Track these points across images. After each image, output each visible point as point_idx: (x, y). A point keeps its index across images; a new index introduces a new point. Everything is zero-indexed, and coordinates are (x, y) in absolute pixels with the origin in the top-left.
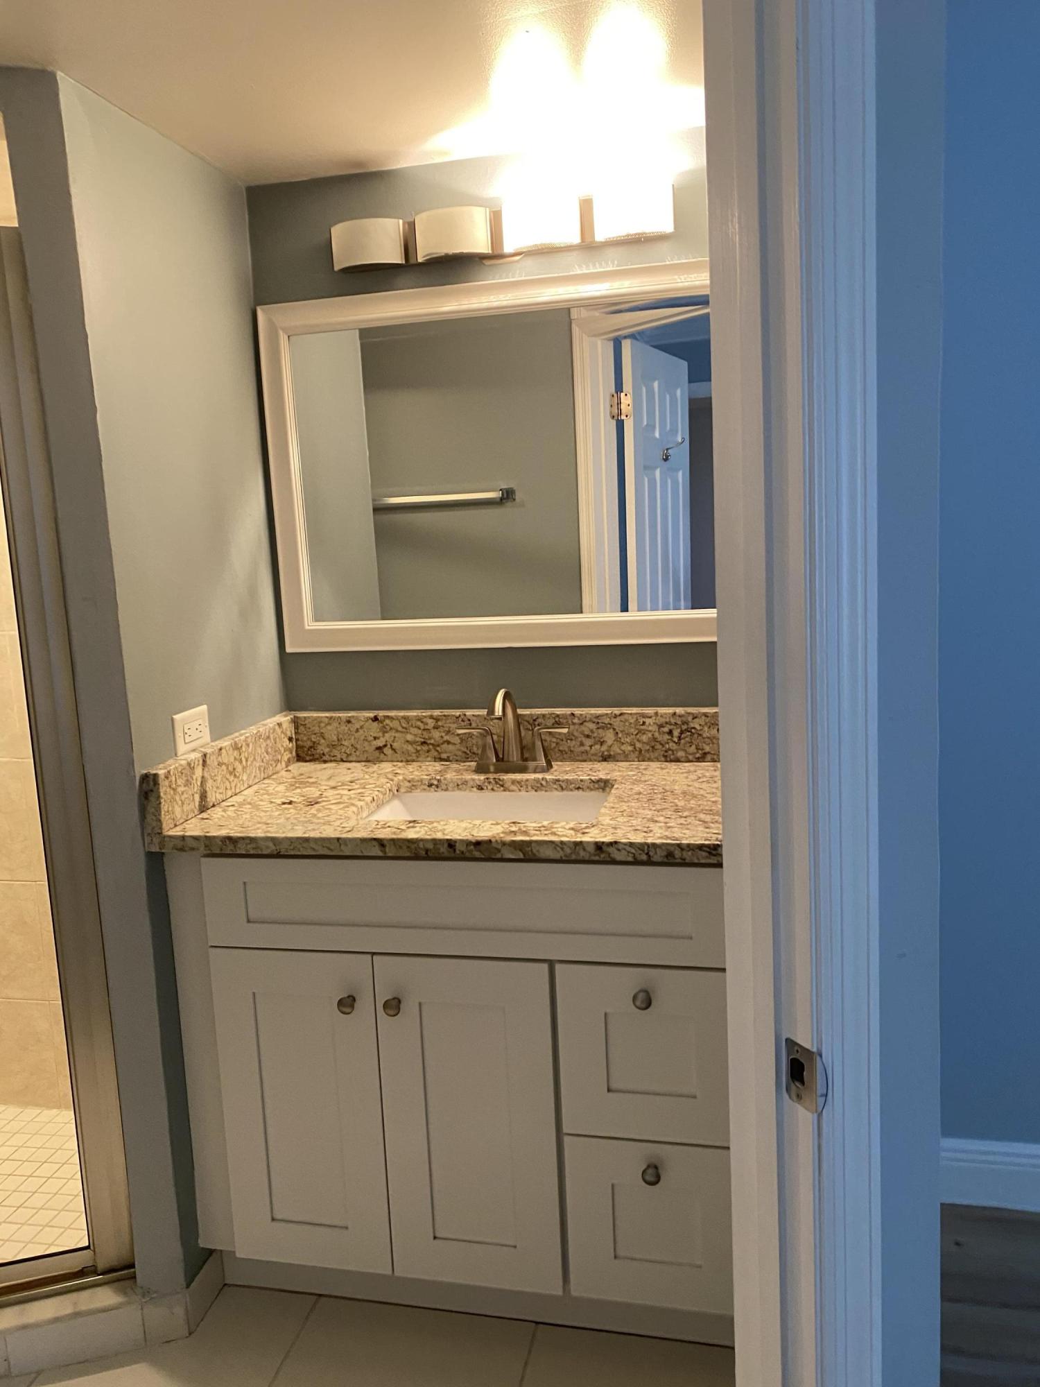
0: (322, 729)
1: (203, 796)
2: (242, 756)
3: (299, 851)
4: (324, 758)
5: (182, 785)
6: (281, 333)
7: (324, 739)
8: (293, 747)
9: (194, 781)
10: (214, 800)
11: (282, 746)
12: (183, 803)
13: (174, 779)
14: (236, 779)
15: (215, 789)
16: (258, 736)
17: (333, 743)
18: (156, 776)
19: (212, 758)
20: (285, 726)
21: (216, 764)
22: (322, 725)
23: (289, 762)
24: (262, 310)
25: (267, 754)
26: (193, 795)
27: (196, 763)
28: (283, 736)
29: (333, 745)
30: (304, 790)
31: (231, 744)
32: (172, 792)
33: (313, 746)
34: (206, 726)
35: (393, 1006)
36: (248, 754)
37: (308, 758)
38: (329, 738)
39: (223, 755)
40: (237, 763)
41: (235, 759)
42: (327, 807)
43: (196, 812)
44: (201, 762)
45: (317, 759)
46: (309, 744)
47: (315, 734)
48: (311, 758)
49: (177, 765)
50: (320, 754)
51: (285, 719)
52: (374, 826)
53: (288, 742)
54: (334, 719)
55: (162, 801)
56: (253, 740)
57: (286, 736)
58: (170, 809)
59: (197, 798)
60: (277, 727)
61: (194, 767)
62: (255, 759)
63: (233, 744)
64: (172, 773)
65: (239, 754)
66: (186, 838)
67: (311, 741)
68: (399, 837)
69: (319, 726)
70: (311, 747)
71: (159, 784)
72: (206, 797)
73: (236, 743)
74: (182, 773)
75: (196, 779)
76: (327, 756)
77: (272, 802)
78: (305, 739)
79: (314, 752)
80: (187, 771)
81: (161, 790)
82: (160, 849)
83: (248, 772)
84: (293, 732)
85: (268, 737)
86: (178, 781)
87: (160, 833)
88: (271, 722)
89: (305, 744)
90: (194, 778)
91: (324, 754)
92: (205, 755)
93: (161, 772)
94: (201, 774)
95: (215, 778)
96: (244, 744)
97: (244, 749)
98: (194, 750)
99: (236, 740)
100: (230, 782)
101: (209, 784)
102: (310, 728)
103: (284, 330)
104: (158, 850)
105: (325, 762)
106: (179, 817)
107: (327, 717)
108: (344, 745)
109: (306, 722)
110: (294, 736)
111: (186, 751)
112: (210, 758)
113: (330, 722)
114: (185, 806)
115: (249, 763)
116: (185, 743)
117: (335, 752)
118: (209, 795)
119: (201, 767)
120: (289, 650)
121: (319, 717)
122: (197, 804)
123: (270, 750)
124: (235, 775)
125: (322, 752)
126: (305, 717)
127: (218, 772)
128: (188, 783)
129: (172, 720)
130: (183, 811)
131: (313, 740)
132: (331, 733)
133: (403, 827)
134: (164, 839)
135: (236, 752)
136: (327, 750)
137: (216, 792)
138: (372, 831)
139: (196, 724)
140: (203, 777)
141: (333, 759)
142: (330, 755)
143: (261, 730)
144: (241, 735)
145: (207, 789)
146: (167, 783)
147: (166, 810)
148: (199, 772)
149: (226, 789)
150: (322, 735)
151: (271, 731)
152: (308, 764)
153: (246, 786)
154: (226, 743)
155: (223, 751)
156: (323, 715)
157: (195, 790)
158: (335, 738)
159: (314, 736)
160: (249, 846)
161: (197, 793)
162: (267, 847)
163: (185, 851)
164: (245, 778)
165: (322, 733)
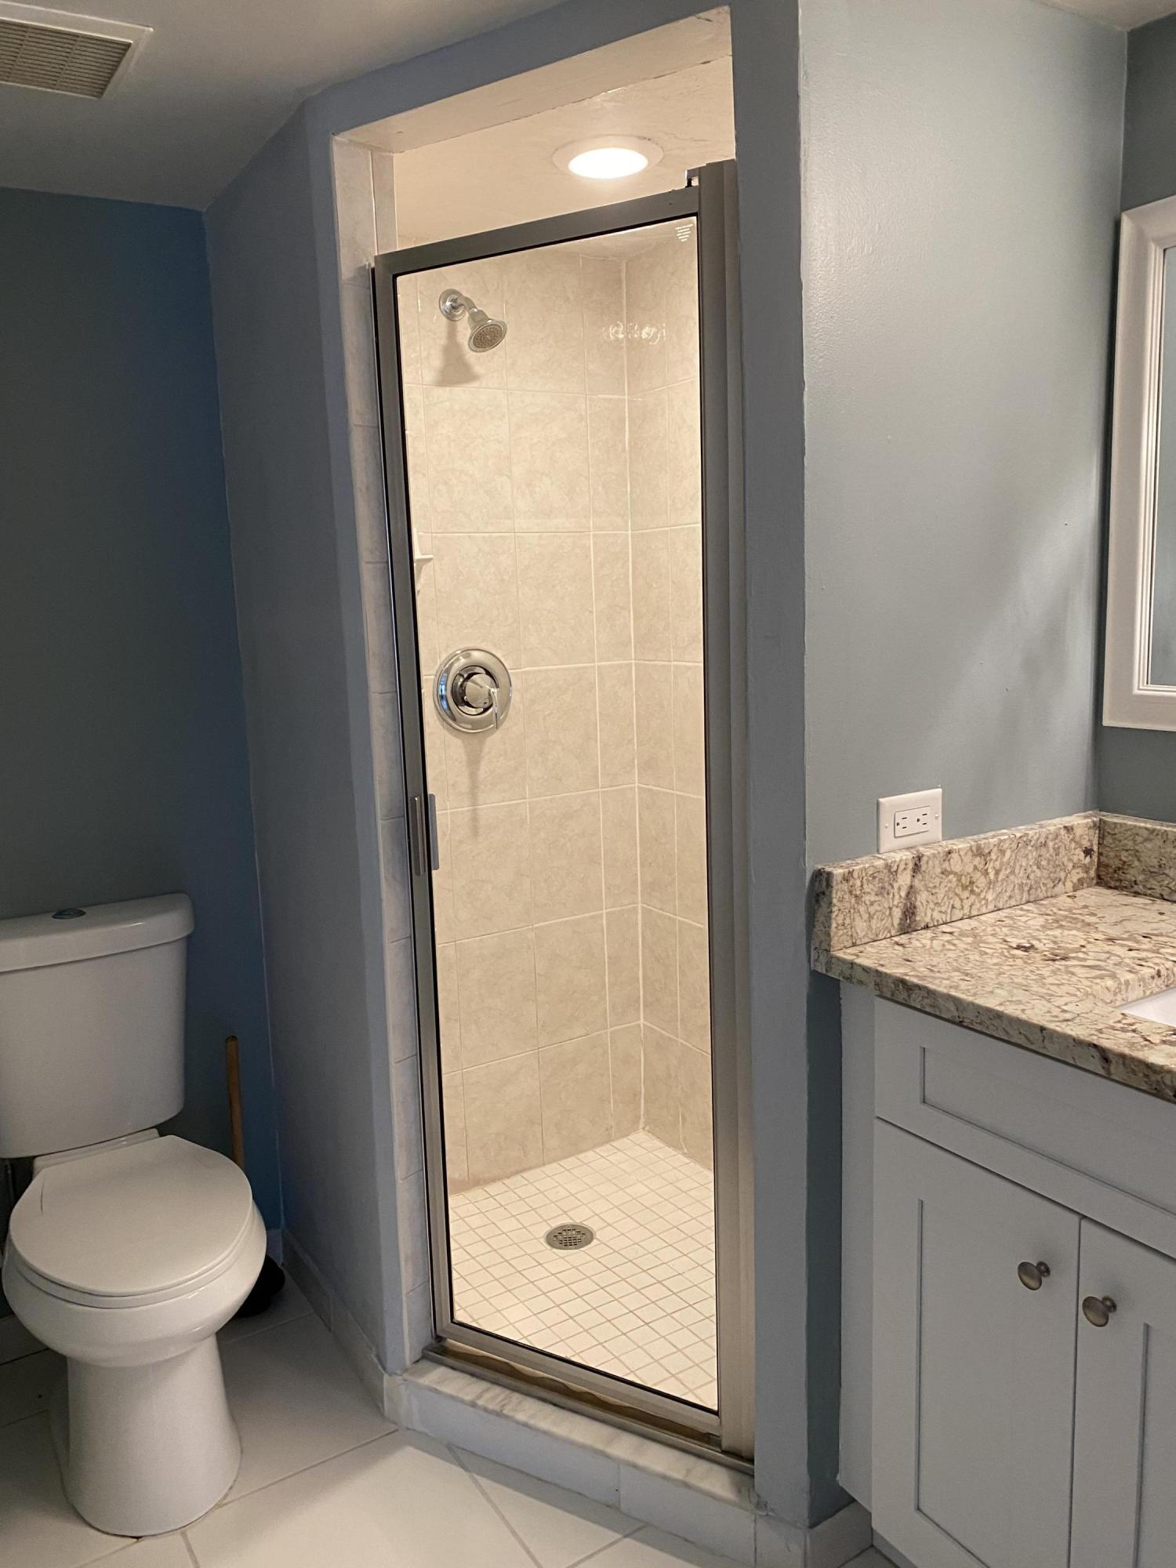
0: (1137, 845)
1: (909, 912)
2: (990, 866)
3: (987, 1028)
4: (1136, 888)
5: (873, 894)
6: (1153, 246)
7: (1139, 860)
8: (1090, 863)
9: (896, 890)
10: (928, 919)
11: (1070, 860)
12: (871, 917)
13: (858, 883)
14: (973, 897)
15: (932, 905)
16: (1023, 842)
17: (1152, 870)
18: (829, 874)
19: (930, 862)
20: (1078, 832)
21: (939, 870)
22: (1139, 839)
23: (1080, 885)
24: (1130, 217)
25: (1038, 868)
26: (890, 909)
27: (902, 867)
28: (1073, 845)
29: (1151, 872)
30: (1066, 932)
31: (971, 848)
32: (853, 901)
33: (1123, 867)
34: (936, 818)
35: (1101, 1309)
36: (1002, 864)
37: (1113, 884)
38: (1146, 861)
39: (952, 861)
40: (978, 875)
41: (975, 868)
42: (1072, 969)
43: (893, 932)
44: (911, 866)
45: (1125, 887)
46: (1117, 863)
47: (1127, 850)
48: (1118, 884)
49: (867, 865)
50: (1130, 881)
51: (1080, 822)
52: (1111, 1023)
53: (1083, 855)
54: (1157, 835)
55: (834, 909)
56: (1014, 846)
57: (1081, 847)
58: (847, 921)
59: (897, 913)
60: (1063, 832)
61: (896, 871)
62: (1013, 872)
63: (974, 849)
64: (855, 875)
65: (984, 863)
66: (855, 966)
67: (1120, 860)
68: (1139, 1055)
69: (1134, 841)
70: (1119, 869)
71: (832, 887)
72: (913, 913)
73: (979, 848)
74: (874, 878)
75: (899, 889)
76: (1141, 887)
77: (1005, 941)
78: (1112, 854)
79: (1123, 876)
80: (884, 875)
81: (834, 895)
82: (827, 971)
83: (998, 889)
84: (1095, 842)
85: (1045, 845)
86: (865, 886)
87: (828, 951)
88: (1056, 824)
89: (1111, 862)
90: (896, 885)
91: (1135, 882)
92: (919, 858)
93: (838, 872)
94: (908, 882)
95: (934, 891)
96: (995, 849)
97: (993, 856)
98: (908, 849)
99: (982, 842)
100: (962, 900)
101: (922, 898)
102: (1120, 841)
103: (1157, 241)
104: (824, 972)
105: (1137, 894)
106: (861, 934)
107: (1146, 829)
108: (1167, 875)
109: (1116, 831)
110: (1095, 848)
111: (893, 848)
112: (927, 863)
113: (1152, 837)
114: (874, 922)
115: (1001, 877)
116: (895, 837)
117: (1153, 883)
118: (920, 910)
119: (909, 872)
120: (1106, 722)
121: (1135, 826)
122: (896, 922)
123: (1044, 863)
124: (972, 892)
125: (1133, 879)
126: (1115, 824)
127: (941, 883)
128: (882, 892)
129: (878, 804)
130: (870, 927)
131: (1123, 858)
132: (1150, 854)
133: (1156, 1039)
134: (831, 961)
135: (978, 859)
136: (1141, 878)
137: (933, 910)
138: (1100, 1031)
139: (918, 814)
140: (911, 887)
141: (1149, 892)
142: (1144, 886)
143: (1031, 833)
144: (993, 837)
145: (918, 904)
146: (845, 887)
147: (840, 922)
148: (904, 879)
149: (953, 907)
150: (1136, 854)
151: (1050, 837)
152: (1111, 891)
153: (991, 907)
154: (960, 845)
155: (954, 855)
156: (1143, 825)
157: (896, 903)
158: (1155, 862)
159: (1126, 854)
160: (926, 1001)
161: (897, 907)
162: (948, 1010)
163: (851, 982)
164: (990, 896)
165: (1137, 851)
